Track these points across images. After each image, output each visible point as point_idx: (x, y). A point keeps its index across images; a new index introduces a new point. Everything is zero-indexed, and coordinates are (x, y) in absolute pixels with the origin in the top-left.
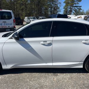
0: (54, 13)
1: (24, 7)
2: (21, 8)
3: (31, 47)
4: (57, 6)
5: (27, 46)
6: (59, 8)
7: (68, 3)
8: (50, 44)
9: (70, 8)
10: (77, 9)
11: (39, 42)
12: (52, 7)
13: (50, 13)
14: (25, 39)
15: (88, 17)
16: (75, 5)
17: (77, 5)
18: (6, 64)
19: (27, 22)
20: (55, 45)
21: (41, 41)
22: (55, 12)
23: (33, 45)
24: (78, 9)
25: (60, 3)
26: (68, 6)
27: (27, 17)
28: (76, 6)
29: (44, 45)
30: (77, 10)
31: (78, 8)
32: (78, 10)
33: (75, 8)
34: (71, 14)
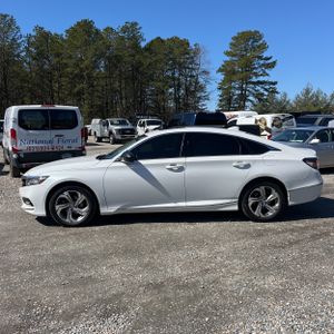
0: (187, 105)
1: (85, 86)
2: (76, 90)
3: (149, 173)
4: (197, 83)
5: (144, 172)
6: (202, 88)
7: (234, 73)
8: (181, 169)
9: (241, 88)
10: (262, 91)
11: (163, 165)
12: (179, 86)
13: (172, 104)
14: (141, 161)
15: (284, 120)
16: (254, 79)
17: (261, 79)
18: (107, 204)
19: (98, 135)
20: (188, 171)
21: (167, 164)
22: (191, 101)
23: (153, 171)
24: (266, 90)
25: (205, 72)
26: (231, 81)
27: (98, 120)
28: (259, 83)
29: (171, 169)
30: (262, 94)
31: (267, 87)
32: (266, 93)
33: (258, 88)
34: (242, 108)
